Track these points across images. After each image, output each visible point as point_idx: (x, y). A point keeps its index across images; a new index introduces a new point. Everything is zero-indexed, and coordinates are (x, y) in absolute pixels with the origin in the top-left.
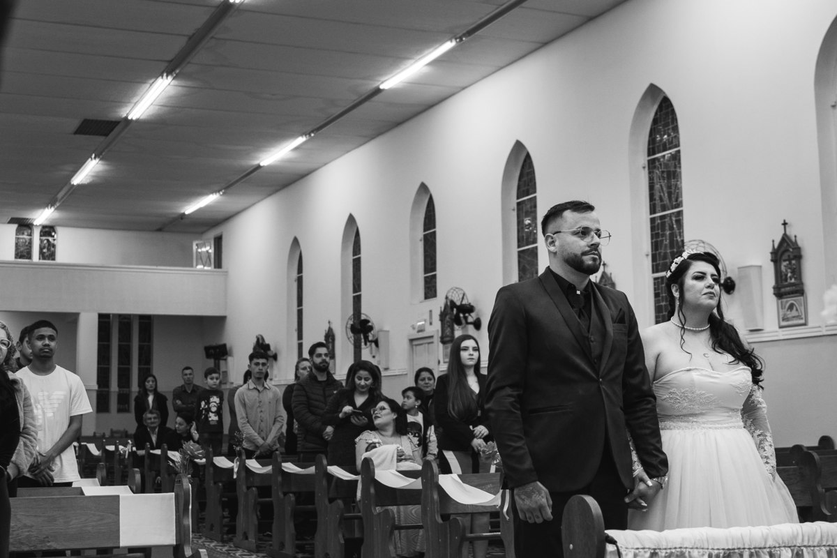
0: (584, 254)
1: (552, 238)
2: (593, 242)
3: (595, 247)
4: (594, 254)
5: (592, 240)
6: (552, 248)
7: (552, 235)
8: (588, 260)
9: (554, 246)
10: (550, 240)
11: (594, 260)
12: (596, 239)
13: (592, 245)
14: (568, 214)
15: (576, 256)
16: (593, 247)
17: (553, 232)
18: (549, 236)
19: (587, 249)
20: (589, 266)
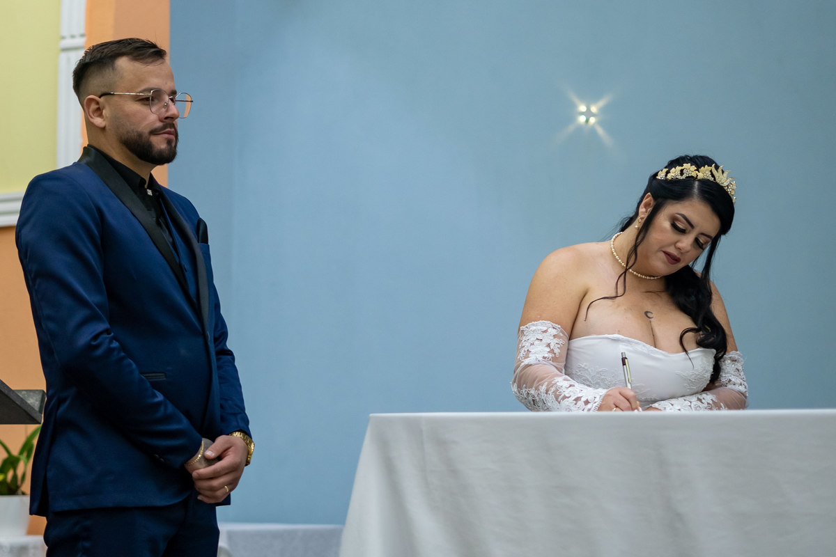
0: (154, 132)
1: (98, 103)
2: (168, 114)
3: (169, 123)
4: (169, 133)
5: (167, 111)
6: (98, 121)
7: (97, 98)
8: (159, 143)
9: (101, 115)
10: (94, 106)
11: (169, 142)
12: (173, 110)
13: (166, 118)
14: (123, 63)
15: (140, 135)
16: (167, 121)
17: (100, 93)
18: (91, 100)
19: (159, 124)
20: (161, 152)
